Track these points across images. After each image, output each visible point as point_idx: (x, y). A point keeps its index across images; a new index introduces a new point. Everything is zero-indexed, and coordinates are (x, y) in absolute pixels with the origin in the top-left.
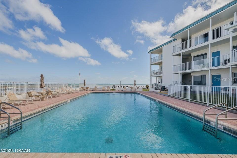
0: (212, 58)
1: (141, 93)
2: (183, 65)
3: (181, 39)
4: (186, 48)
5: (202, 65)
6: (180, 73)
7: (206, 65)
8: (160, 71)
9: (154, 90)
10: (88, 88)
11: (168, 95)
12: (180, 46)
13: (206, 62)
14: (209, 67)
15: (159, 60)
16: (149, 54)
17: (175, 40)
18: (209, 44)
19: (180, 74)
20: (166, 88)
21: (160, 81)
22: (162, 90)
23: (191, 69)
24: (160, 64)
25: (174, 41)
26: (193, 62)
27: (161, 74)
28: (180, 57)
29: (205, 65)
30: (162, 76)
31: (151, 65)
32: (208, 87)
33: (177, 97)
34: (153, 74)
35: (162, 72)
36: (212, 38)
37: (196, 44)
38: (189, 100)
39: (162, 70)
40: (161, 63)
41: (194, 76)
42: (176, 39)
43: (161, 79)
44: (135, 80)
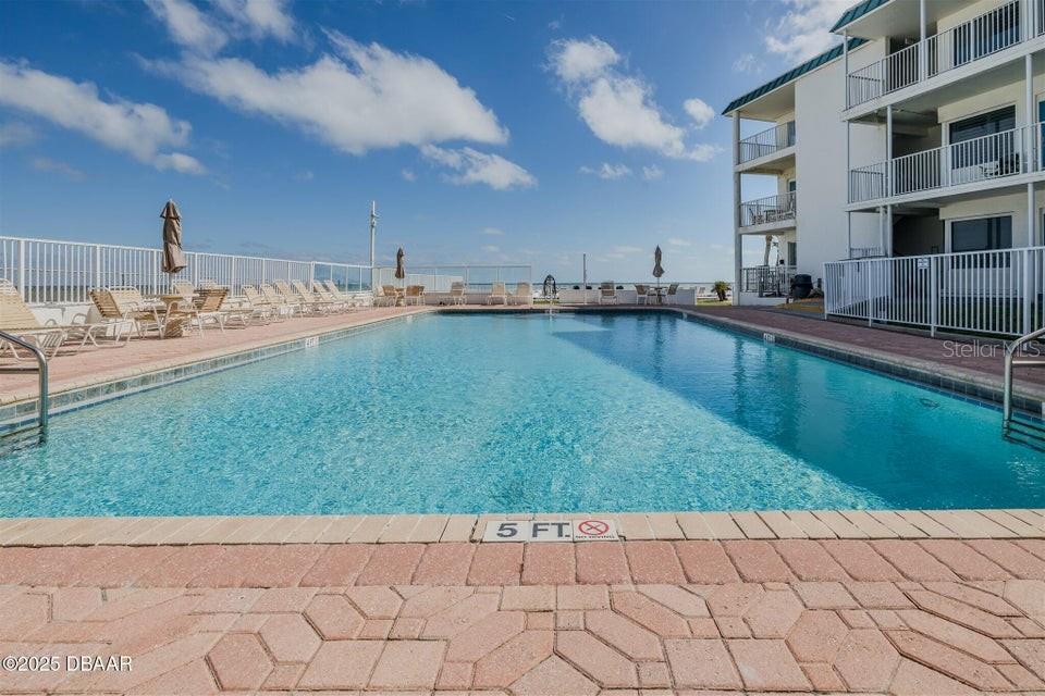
0: (1039, 124)
1: (689, 312)
2: (899, 168)
3: (887, 37)
4: (912, 78)
5: (992, 165)
6: (885, 207)
7: (1012, 165)
8: (784, 202)
9: (752, 298)
10: (416, 290)
11: (826, 312)
12: (880, 73)
13: (1012, 151)
14: (1025, 171)
15: (779, 147)
16: (730, 121)
17: (855, 43)
18: (1024, 59)
19: (882, 210)
20: (815, 286)
21: (785, 256)
22: (796, 298)
23: (937, 183)
24: (783, 167)
25: (849, 49)
26: (946, 150)
27: (790, 216)
28: (883, 127)
29: (1009, 164)
30: (794, 228)
31: (740, 173)
32: (1026, 254)
33: (871, 318)
34: (747, 220)
35: (795, 207)
36: (1036, 27)
37: (959, 59)
38: (929, 328)
39: (792, 201)
40: (791, 160)
41: (953, 223)
42: (862, 41)
43: (792, 247)
44: (658, 249)
